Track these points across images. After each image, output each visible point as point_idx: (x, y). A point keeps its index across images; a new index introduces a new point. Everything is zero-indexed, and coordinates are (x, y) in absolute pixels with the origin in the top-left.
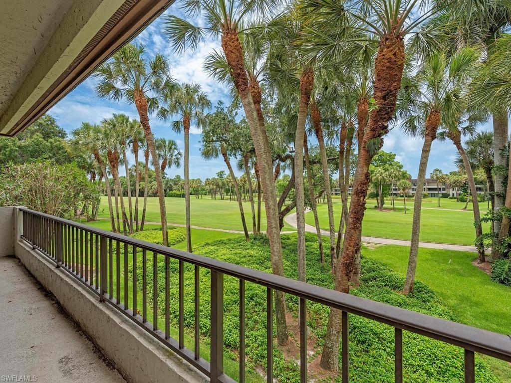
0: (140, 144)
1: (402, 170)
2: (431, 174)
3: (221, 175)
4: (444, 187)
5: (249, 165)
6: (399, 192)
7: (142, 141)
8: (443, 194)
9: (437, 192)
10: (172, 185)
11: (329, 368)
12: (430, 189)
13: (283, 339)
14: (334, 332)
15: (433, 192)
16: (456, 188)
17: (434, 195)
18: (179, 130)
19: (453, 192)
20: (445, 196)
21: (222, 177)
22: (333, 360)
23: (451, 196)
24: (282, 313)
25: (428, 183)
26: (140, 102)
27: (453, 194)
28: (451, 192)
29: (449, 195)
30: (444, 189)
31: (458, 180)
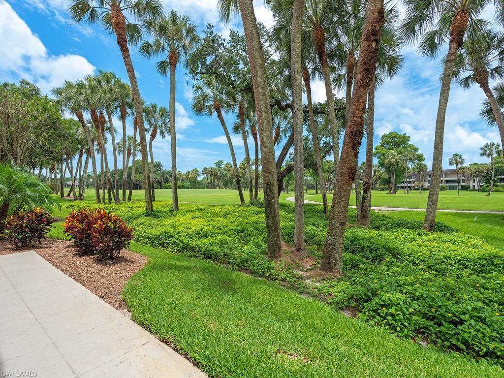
0: (128, 110)
1: (417, 153)
2: (450, 159)
3: (219, 165)
4: (463, 178)
5: (246, 129)
6: (413, 185)
7: (130, 107)
8: (462, 186)
9: (457, 184)
10: (168, 177)
11: (330, 269)
12: (447, 181)
13: (274, 250)
14: (336, 224)
15: (451, 185)
16: (478, 178)
17: (453, 188)
18: (165, 72)
19: (474, 184)
20: (466, 188)
21: (221, 168)
22: (335, 259)
23: (472, 188)
24: (273, 218)
25: (446, 174)
26: (117, 19)
27: (474, 186)
28: (471, 184)
29: (469, 187)
30: (463, 181)
31: (480, 169)
